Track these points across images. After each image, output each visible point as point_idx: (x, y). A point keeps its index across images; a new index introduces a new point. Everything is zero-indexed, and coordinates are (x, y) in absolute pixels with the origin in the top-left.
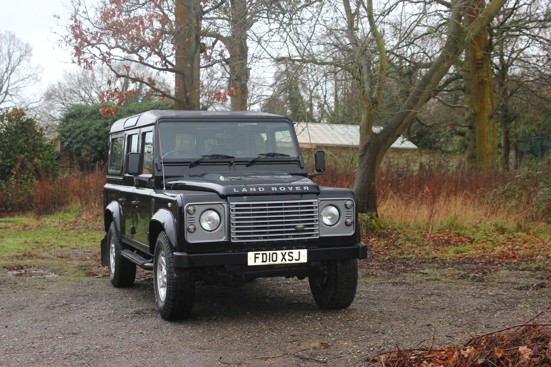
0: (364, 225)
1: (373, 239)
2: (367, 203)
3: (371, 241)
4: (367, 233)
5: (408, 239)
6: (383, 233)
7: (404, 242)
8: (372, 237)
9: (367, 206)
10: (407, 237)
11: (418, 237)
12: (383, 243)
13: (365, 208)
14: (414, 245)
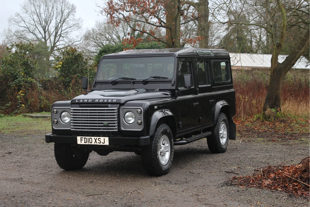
0: (273, 115)
1: (278, 123)
2: (275, 103)
3: (276, 124)
4: (274, 119)
5: (297, 123)
6: (283, 120)
7: (294, 125)
8: (277, 122)
9: (275, 105)
10: (297, 122)
11: (304, 122)
12: (282, 125)
13: (274, 105)
14: (300, 126)
